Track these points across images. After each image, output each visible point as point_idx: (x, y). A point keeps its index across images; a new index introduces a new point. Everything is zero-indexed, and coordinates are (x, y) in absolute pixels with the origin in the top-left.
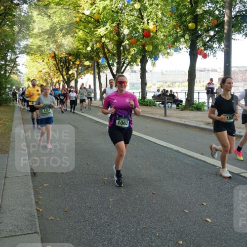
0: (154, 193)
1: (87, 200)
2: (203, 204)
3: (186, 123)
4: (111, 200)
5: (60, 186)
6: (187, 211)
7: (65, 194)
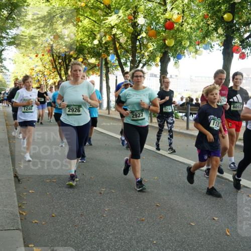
1: (78, 208)
2: (214, 219)
4: (106, 209)
5: (48, 193)
6: (193, 224)
7: (53, 201)
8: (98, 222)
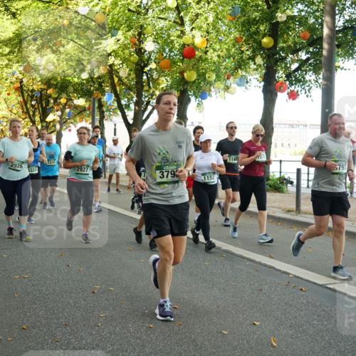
1: (61, 315)
2: (254, 324)
4: (102, 315)
5: (16, 295)
6: (226, 333)
7: (24, 306)
8: (91, 334)
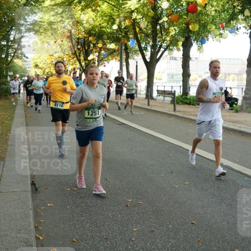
0: (193, 223)
1: (102, 228)
3: (242, 129)
4: (134, 230)
5: (68, 207)
